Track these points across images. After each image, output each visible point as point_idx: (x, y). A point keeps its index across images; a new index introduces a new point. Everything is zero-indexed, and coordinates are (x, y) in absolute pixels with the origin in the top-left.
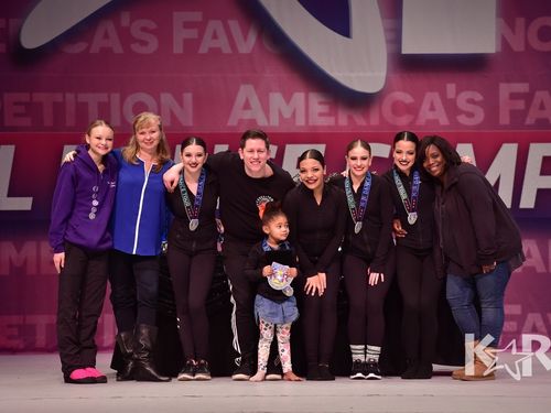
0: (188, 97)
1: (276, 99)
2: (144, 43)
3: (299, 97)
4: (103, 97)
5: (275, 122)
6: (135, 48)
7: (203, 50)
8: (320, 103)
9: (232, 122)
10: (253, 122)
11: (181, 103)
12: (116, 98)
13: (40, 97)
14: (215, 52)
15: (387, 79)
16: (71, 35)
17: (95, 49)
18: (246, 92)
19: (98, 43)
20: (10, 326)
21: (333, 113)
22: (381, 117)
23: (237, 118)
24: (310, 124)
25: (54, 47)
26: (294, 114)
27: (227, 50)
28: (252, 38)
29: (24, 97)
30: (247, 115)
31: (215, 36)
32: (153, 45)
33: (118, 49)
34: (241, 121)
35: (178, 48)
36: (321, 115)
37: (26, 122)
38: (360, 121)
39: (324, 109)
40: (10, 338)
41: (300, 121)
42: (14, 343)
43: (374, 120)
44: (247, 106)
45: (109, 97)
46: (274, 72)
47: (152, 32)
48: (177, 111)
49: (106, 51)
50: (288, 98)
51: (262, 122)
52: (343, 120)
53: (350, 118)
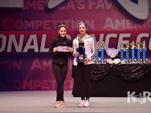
0: (93, 21)
1: (117, 21)
2: (81, 6)
3: (123, 21)
4: (70, 21)
5: (117, 28)
6: (79, 8)
7: (97, 8)
8: (129, 22)
9: (105, 28)
10: (110, 28)
11: (91, 23)
12: (73, 21)
13: (53, 21)
14: (100, 9)
15: (148, 15)
16: (61, 5)
17: (68, 8)
18: (109, 19)
19: (69, 7)
20: (45, 83)
21: (133, 25)
22: (146, 26)
23: (106, 27)
24: (127, 28)
25: (57, 8)
26: (122, 25)
27: (103, 8)
28: (111, 5)
29: (49, 21)
30: (109, 26)
31: (100, 4)
32: (83, 7)
33: (74, 8)
34: (107, 27)
35: (90, 8)
36: (129, 25)
37: (49, 28)
38: (140, 27)
39: (130, 24)
40: (45, 86)
41: (124, 27)
42: (47, 87)
43: (144, 27)
44: (109, 23)
45: (71, 21)
46: (116, 14)
47: (83, 3)
48: (90, 25)
49: (71, 9)
50: (120, 21)
51: (113, 28)
52: (136, 27)
53: (138, 26)
